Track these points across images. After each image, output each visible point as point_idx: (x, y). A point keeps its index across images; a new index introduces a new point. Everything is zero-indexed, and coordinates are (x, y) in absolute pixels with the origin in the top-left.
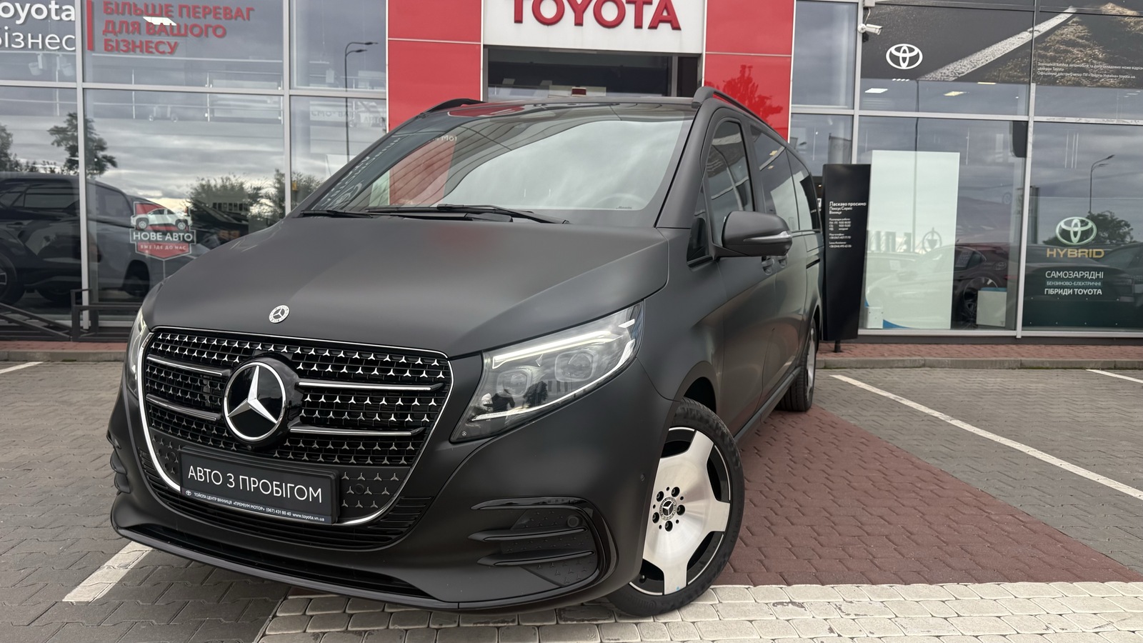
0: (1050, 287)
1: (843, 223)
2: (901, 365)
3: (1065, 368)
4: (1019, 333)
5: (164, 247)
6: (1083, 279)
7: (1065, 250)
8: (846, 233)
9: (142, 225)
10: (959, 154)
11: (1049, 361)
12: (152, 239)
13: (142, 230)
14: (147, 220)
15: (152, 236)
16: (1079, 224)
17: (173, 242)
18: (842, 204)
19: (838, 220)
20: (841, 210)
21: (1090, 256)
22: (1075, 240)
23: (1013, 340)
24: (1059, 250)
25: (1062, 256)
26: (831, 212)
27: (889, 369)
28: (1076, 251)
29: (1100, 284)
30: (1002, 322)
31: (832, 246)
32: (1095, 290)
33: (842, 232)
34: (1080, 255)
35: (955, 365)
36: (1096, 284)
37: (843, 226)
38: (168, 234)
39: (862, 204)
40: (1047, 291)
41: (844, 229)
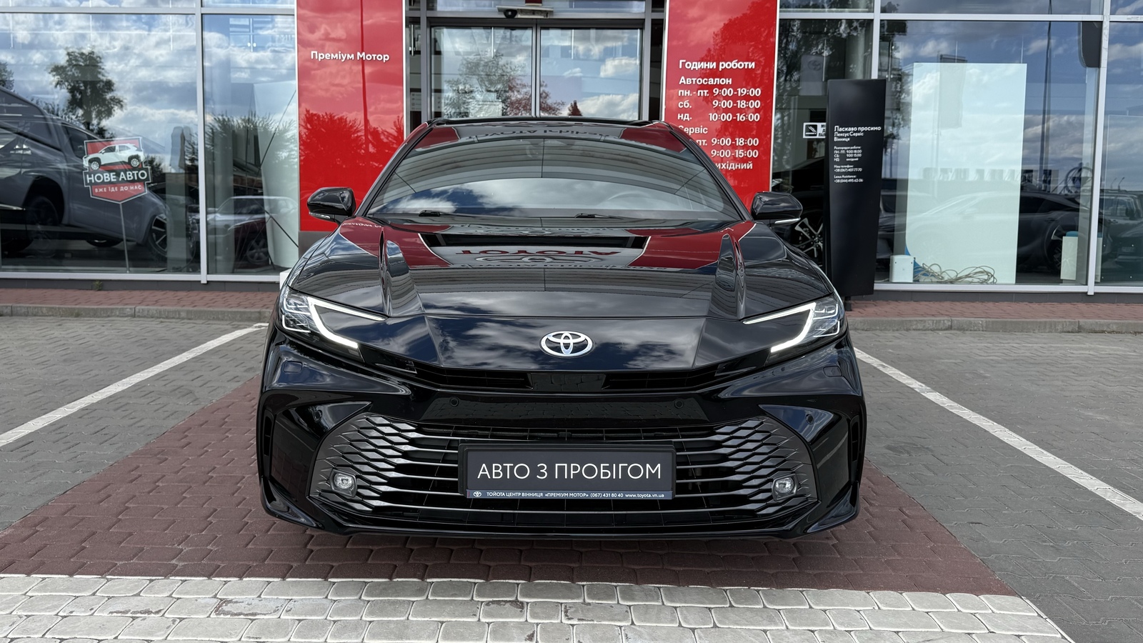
1: (851, 152)
2: (920, 326)
3: (1135, 333)
4: (1091, 288)
8: (855, 164)
11: (1116, 323)
18: (850, 129)
19: (846, 148)
20: (849, 137)
23: (1083, 297)
26: (836, 139)
27: (904, 332)
31: (838, 181)
33: (850, 163)
35: (992, 328)
37: (851, 155)
39: (876, 128)
41: (852, 160)
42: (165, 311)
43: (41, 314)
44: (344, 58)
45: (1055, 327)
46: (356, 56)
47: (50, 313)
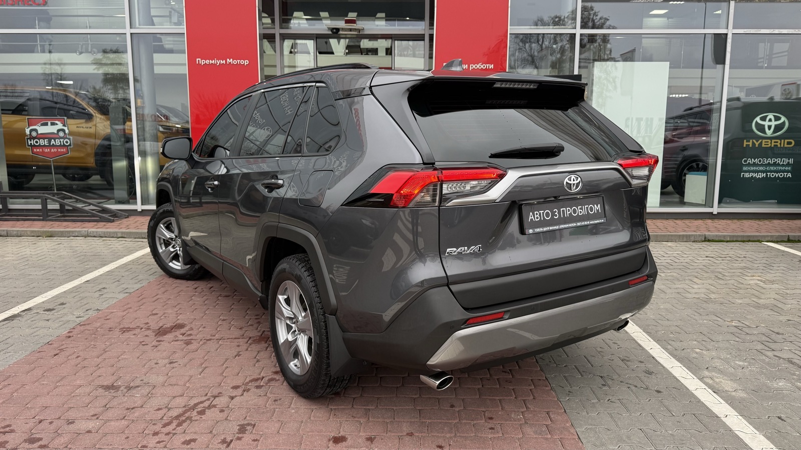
0: (746, 172)
3: (743, 241)
4: (715, 210)
5: (51, 150)
6: (775, 164)
7: (760, 141)
9: (34, 134)
10: (669, 63)
11: (730, 236)
12: (41, 144)
13: (34, 138)
14: (36, 130)
15: (41, 142)
16: (773, 119)
17: (56, 146)
21: (782, 146)
22: (769, 133)
23: (710, 216)
24: (754, 141)
25: (757, 146)
28: (769, 141)
29: (790, 168)
30: (703, 200)
32: (786, 174)
34: (773, 144)
36: (787, 168)
38: (53, 140)
40: (743, 175)
42: (107, 232)
43: (26, 235)
44: (219, 63)
45: (690, 238)
46: (226, 61)
47: (33, 234)
